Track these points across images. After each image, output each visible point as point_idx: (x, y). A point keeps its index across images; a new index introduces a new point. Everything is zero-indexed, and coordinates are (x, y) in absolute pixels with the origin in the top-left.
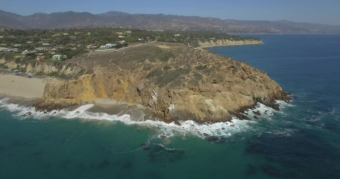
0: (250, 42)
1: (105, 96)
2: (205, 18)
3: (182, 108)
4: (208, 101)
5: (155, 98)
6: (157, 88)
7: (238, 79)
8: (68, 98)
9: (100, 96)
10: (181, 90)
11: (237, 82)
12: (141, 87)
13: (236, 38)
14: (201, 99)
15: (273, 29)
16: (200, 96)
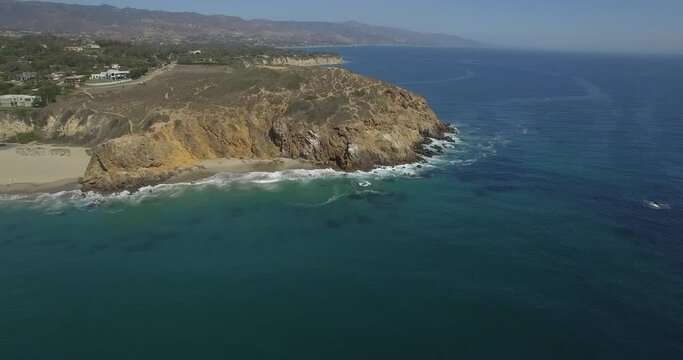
0: (325, 60)
1: (212, 155)
2: (213, 17)
3: (364, 148)
4: (387, 137)
5: (315, 143)
6: (315, 127)
7: (400, 108)
8: (152, 166)
9: (204, 156)
10: (356, 125)
11: (400, 112)
12: (282, 129)
13: (303, 55)
14: (379, 135)
15: (340, 37)
16: (376, 132)
